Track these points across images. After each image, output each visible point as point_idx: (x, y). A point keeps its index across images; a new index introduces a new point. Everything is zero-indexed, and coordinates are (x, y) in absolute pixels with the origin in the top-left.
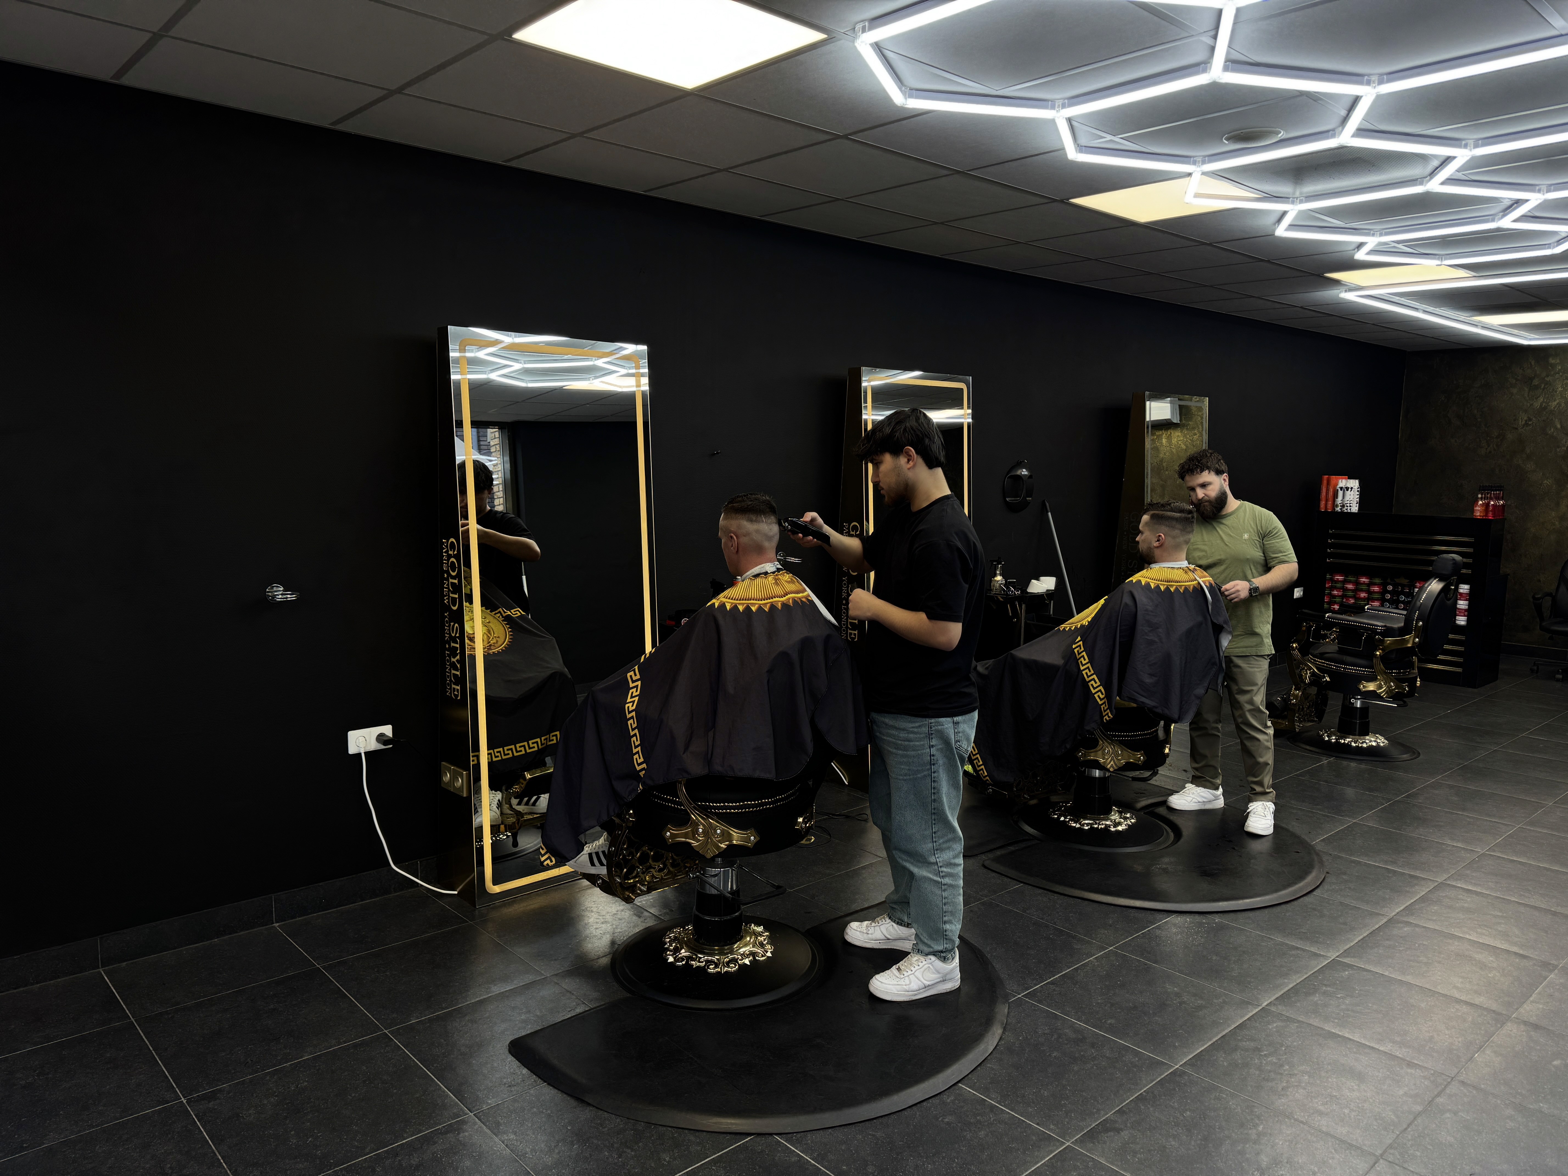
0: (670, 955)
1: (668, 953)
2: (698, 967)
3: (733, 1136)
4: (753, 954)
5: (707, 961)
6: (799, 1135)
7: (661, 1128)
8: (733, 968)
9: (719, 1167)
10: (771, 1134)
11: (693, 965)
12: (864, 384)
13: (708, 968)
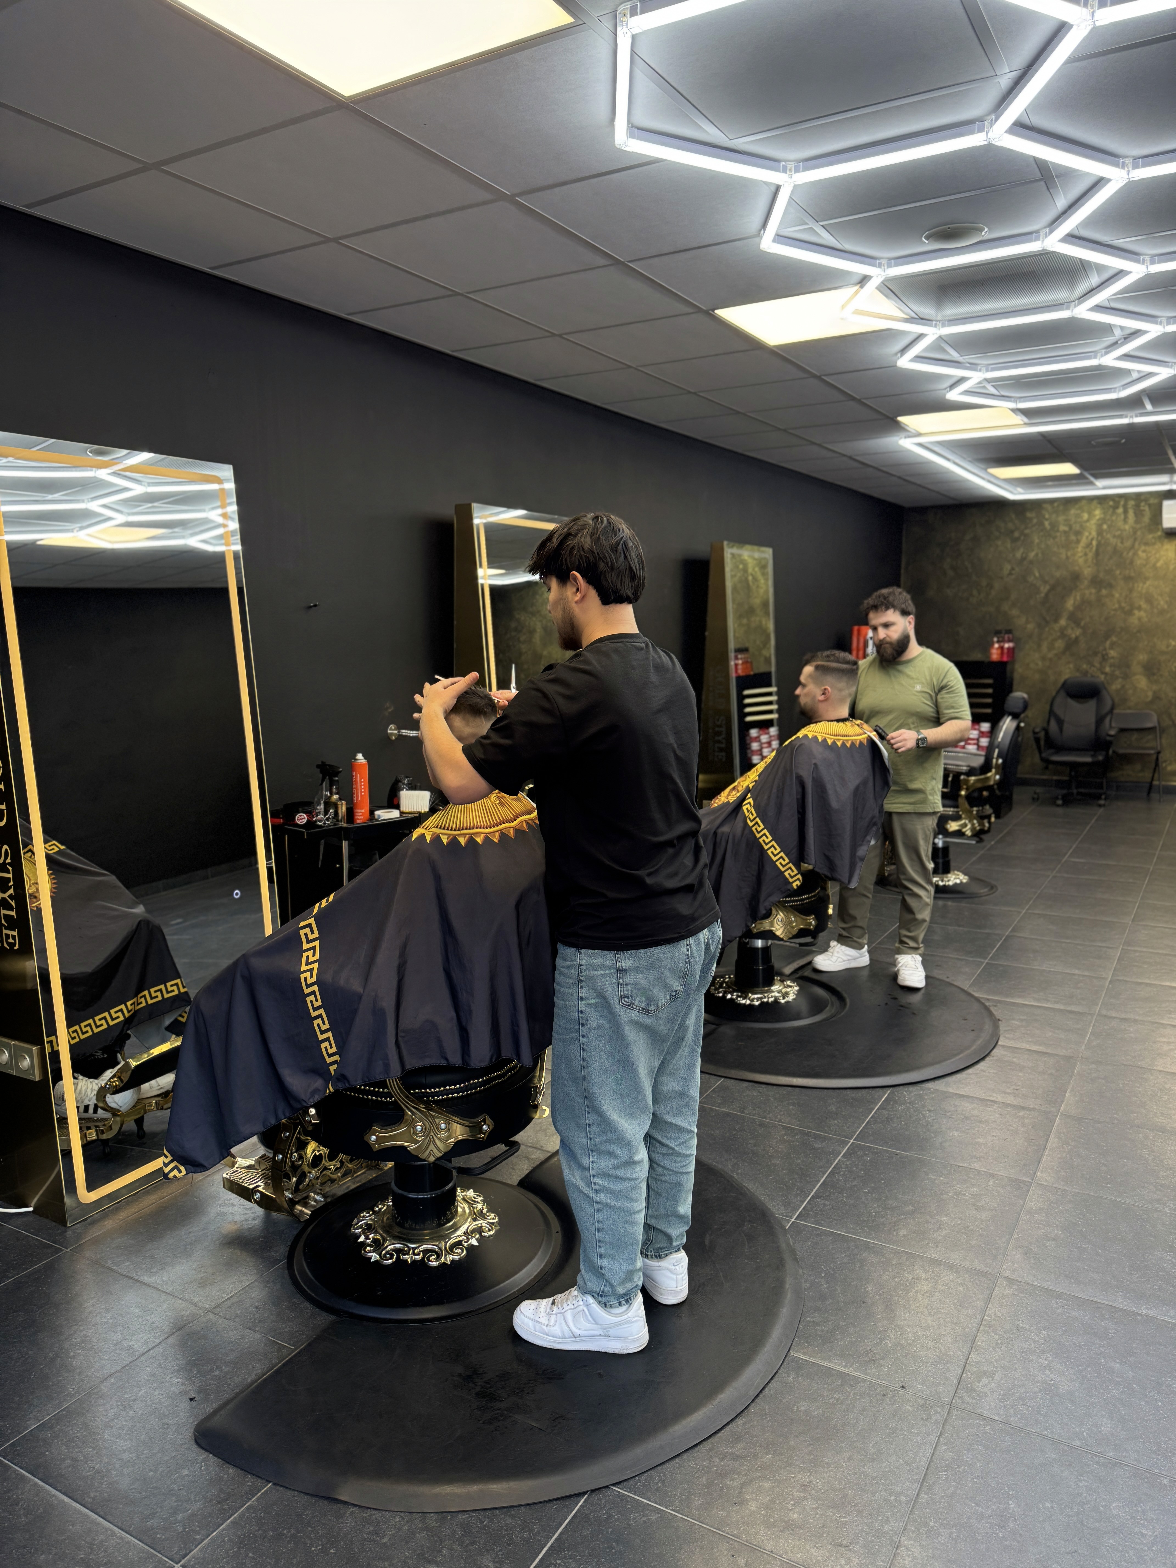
0: (370, 1252)
1: (368, 1248)
2: (414, 1262)
3: (562, 1503)
4: (480, 1230)
5: (425, 1252)
6: (643, 1478)
7: (461, 1517)
8: (458, 1255)
9: (565, 1557)
10: (607, 1487)
11: (406, 1261)
12: (476, 521)
13: (429, 1260)
